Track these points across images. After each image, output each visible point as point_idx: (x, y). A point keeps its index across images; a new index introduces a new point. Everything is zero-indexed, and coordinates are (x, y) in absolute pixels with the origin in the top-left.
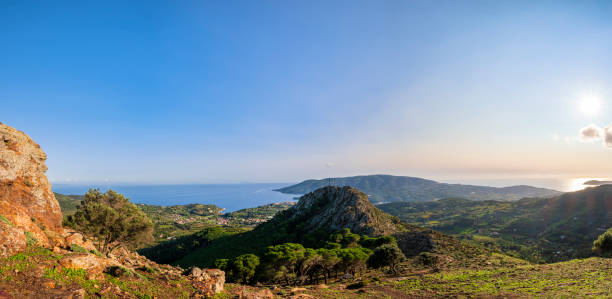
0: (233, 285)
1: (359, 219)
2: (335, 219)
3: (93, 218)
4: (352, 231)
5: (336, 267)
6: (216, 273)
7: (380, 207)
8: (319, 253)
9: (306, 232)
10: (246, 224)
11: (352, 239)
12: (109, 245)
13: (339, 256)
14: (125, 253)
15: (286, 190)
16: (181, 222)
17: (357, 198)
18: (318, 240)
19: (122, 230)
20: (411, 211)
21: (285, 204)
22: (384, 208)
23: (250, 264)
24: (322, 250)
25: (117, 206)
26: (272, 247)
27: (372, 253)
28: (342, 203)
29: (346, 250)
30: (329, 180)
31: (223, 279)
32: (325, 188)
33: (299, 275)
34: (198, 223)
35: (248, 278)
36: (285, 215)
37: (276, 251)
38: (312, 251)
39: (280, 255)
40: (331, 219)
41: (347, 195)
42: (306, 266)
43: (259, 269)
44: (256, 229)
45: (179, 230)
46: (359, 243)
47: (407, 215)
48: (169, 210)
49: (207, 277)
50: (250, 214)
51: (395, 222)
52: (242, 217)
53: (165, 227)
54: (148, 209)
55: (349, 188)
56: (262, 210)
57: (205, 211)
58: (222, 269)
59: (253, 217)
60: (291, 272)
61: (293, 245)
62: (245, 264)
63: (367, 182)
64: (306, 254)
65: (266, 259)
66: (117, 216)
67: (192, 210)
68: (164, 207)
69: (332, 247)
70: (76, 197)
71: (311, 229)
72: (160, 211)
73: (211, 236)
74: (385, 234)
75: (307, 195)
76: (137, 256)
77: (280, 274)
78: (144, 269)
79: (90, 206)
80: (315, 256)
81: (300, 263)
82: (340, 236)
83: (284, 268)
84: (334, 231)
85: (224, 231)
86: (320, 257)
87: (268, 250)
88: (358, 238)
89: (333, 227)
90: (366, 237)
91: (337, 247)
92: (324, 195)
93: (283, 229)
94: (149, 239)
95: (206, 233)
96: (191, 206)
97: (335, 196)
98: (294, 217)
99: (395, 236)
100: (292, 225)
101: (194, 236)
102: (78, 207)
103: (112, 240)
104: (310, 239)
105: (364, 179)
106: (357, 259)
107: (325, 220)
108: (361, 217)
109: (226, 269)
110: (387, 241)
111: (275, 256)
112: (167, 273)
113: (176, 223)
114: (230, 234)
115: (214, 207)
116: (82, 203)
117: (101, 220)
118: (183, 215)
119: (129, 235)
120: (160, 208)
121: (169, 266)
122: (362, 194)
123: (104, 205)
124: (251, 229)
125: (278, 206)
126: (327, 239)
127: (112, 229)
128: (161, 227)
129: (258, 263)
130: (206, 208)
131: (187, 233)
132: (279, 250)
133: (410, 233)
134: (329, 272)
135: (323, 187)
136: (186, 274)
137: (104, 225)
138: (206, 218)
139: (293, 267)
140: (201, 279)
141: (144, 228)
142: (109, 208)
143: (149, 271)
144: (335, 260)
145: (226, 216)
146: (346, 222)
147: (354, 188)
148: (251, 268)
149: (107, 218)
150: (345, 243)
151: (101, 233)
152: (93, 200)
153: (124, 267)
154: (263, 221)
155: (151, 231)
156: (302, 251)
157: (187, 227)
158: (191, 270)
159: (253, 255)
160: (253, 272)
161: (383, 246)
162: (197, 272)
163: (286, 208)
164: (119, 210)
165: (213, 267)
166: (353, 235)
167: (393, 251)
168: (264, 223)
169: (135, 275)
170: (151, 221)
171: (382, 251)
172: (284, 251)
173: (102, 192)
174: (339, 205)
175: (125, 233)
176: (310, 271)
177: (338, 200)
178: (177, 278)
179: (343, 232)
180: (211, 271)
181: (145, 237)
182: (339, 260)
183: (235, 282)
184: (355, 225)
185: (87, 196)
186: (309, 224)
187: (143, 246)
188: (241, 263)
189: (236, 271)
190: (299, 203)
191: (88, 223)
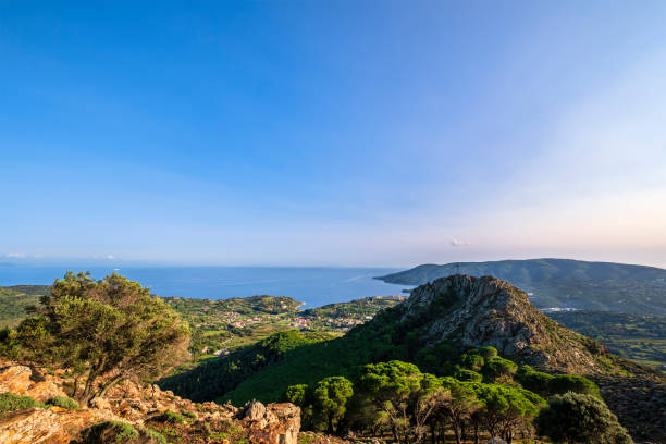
0: (312, 434)
1: (514, 334)
2: (470, 328)
3: (65, 329)
4: (501, 354)
5: (476, 417)
6: (288, 412)
7: (555, 316)
8: (445, 384)
9: (424, 344)
10: (334, 326)
11: (502, 369)
12: (98, 380)
13: (481, 396)
14: (133, 390)
15: (394, 278)
16: (238, 325)
17: (507, 297)
18: (442, 362)
19: (130, 345)
20: (632, 334)
21: (391, 298)
22: (566, 320)
23: (339, 394)
24: (449, 379)
25: (124, 302)
26: (371, 366)
27: (544, 404)
28: (481, 302)
29: (493, 388)
30: (457, 265)
31: (296, 422)
32: (451, 278)
33: (413, 422)
34: (264, 326)
35: (334, 421)
36: (390, 315)
37: (376, 371)
38: (435, 380)
39: (384, 380)
40: (461, 328)
41: (488, 291)
42: (424, 407)
43: (353, 405)
44: (349, 334)
45: (235, 338)
46: (516, 378)
47: (625, 341)
48: (221, 306)
49: (274, 419)
50: (340, 312)
51: (592, 350)
52: (329, 315)
53: (211, 333)
54: (184, 306)
55: (491, 278)
56: (357, 306)
57: (277, 306)
58: (296, 403)
59: (344, 316)
60: (399, 415)
61: (402, 365)
62: (332, 395)
63: (524, 270)
64: (425, 384)
65: (363, 386)
66: (122, 319)
67: (257, 305)
68: (213, 301)
69: (466, 377)
70: (30, 290)
71: (431, 340)
72: (206, 308)
73: (283, 346)
74: (572, 372)
75: (423, 287)
76: (158, 392)
77: (384, 417)
78: (162, 419)
79: (62, 306)
80: (438, 390)
81: (415, 398)
82: (479, 360)
83: (389, 405)
84: (467, 349)
85: (302, 336)
86: (447, 394)
87: (365, 371)
88: (513, 369)
89: (467, 341)
90: (531, 370)
91: (474, 378)
92: (449, 288)
93: (387, 336)
94: (181, 356)
95: (275, 340)
96: (256, 299)
97: (468, 291)
98: (403, 318)
99: (596, 379)
100: (401, 332)
101: (258, 347)
102: (31, 309)
103: (108, 369)
104: (429, 357)
105: (517, 265)
106: (514, 411)
107: (452, 328)
108: (517, 330)
109: (302, 404)
110: (577, 386)
111: (377, 382)
112: (208, 420)
113: (230, 327)
114: (311, 341)
115: (289, 301)
116: (44, 300)
117: (85, 331)
118: (242, 313)
119: (143, 354)
120: (206, 302)
121: (213, 405)
122: (516, 290)
123: (95, 302)
124: (341, 335)
125: (380, 302)
126: (457, 360)
127: (107, 346)
128: (206, 334)
129: (350, 393)
130: (277, 302)
131: (247, 341)
132: (382, 372)
133: (634, 382)
134: (463, 426)
135: (447, 275)
136: (240, 416)
137: (91, 339)
138: (277, 317)
139: (403, 406)
140: (263, 424)
141: (173, 338)
142: (108, 307)
143: (173, 421)
144: (473, 403)
145: (306, 314)
146: (489, 335)
147: (501, 281)
148: (339, 403)
149: (101, 326)
150: (490, 373)
151: (84, 356)
152: (73, 293)
153: (124, 421)
154: (358, 322)
155: (186, 342)
156: (417, 377)
157: (248, 332)
158: (249, 407)
159: (343, 378)
160: (342, 410)
161: (569, 395)
162: (258, 410)
163: (392, 305)
164: (129, 310)
165: (284, 399)
166: (503, 361)
167: (593, 411)
168: (359, 325)
169: (142, 434)
170: (187, 326)
171: (567, 405)
172: (389, 373)
173: (94, 279)
174: (476, 305)
175: (135, 351)
176: (430, 417)
177: (472, 298)
178: (224, 427)
179: (485, 353)
180: (279, 407)
181: (173, 355)
182: (481, 404)
183: (316, 430)
184: (506, 343)
185: (58, 286)
186: (426, 332)
187: (169, 372)
188: (326, 392)
189: (319, 407)
190: (411, 299)
191: (52, 339)
